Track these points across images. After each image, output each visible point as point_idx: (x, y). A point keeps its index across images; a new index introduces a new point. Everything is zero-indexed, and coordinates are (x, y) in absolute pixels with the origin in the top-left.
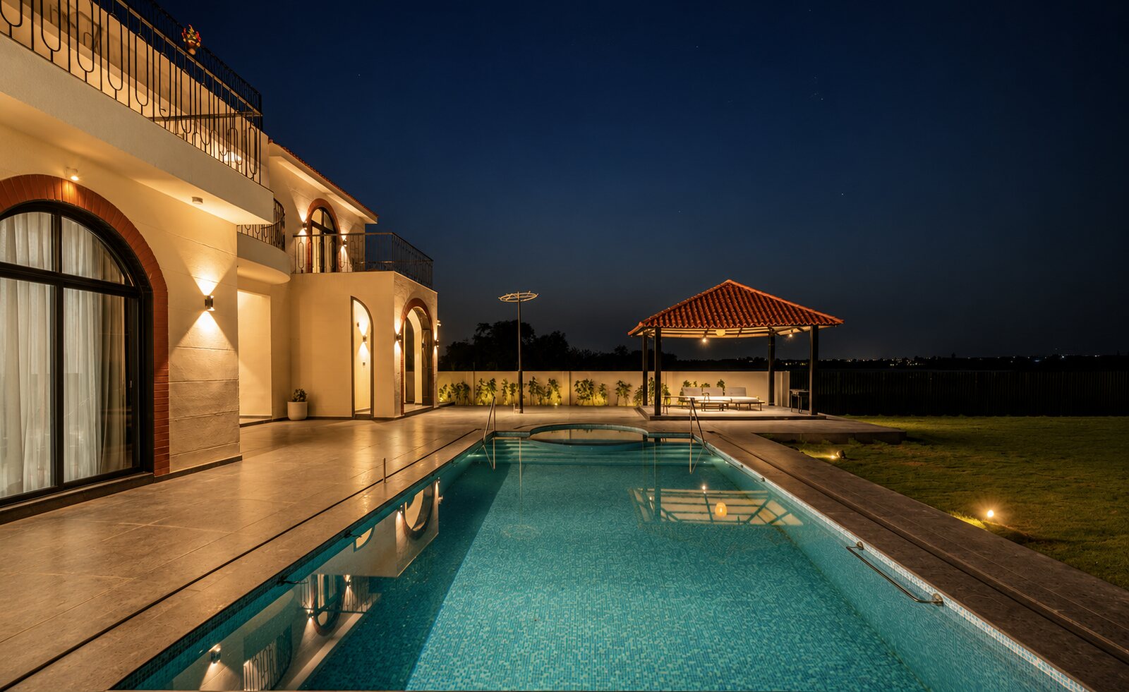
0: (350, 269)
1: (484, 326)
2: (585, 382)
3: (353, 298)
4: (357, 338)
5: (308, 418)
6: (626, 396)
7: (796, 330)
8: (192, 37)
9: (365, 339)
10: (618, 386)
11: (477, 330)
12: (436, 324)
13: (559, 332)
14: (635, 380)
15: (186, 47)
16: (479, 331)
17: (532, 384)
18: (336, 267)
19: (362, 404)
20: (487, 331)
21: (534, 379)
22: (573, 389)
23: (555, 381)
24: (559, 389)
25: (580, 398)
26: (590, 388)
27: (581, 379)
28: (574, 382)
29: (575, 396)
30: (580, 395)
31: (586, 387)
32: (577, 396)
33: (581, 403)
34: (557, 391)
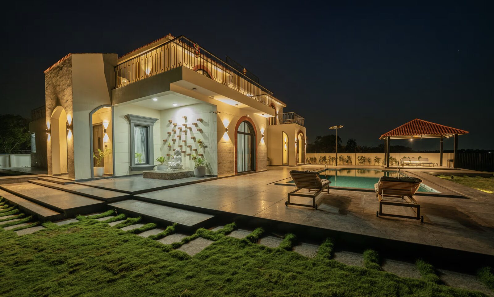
0: (279, 123)
1: (319, 137)
2: (362, 157)
3: (283, 132)
4: (284, 143)
5: (270, 165)
6: (379, 162)
7: (451, 136)
8: (245, 70)
9: (286, 143)
10: (376, 158)
11: (316, 139)
12: (306, 138)
13: (352, 139)
14: (382, 156)
15: (243, 73)
16: (317, 139)
17: (340, 158)
18: (275, 124)
19: (285, 161)
20: (320, 139)
21: (341, 156)
22: (357, 159)
23: (349, 157)
24: (351, 159)
25: (360, 163)
26: (364, 159)
27: (360, 156)
28: (357, 157)
29: (357, 162)
30: (359, 161)
31: (362, 159)
32: (358, 162)
33: (360, 164)
34: (350, 160)
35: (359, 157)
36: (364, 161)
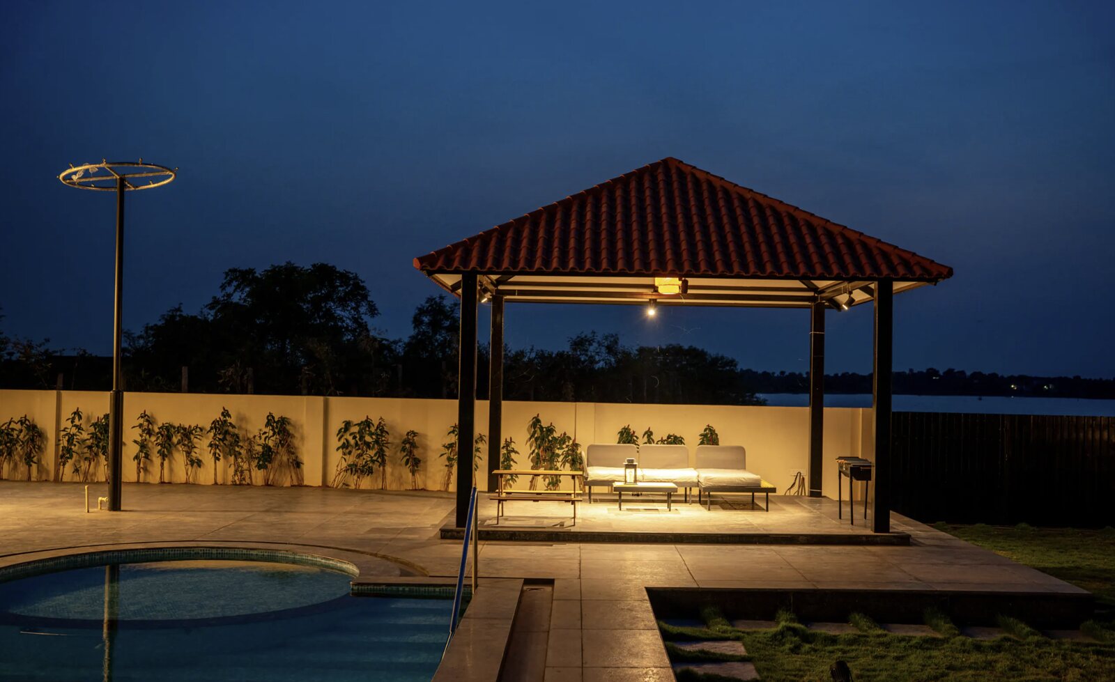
2: (365, 426)
22: (335, 442)
23: (281, 427)
24: (296, 442)
25: (352, 469)
26: (377, 442)
27: (357, 418)
28: (336, 424)
29: (337, 460)
30: (351, 459)
31: (368, 439)
32: (344, 465)
33: (352, 480)
34: (291, 450)
35: (348, 425)
36: (381, 454)
